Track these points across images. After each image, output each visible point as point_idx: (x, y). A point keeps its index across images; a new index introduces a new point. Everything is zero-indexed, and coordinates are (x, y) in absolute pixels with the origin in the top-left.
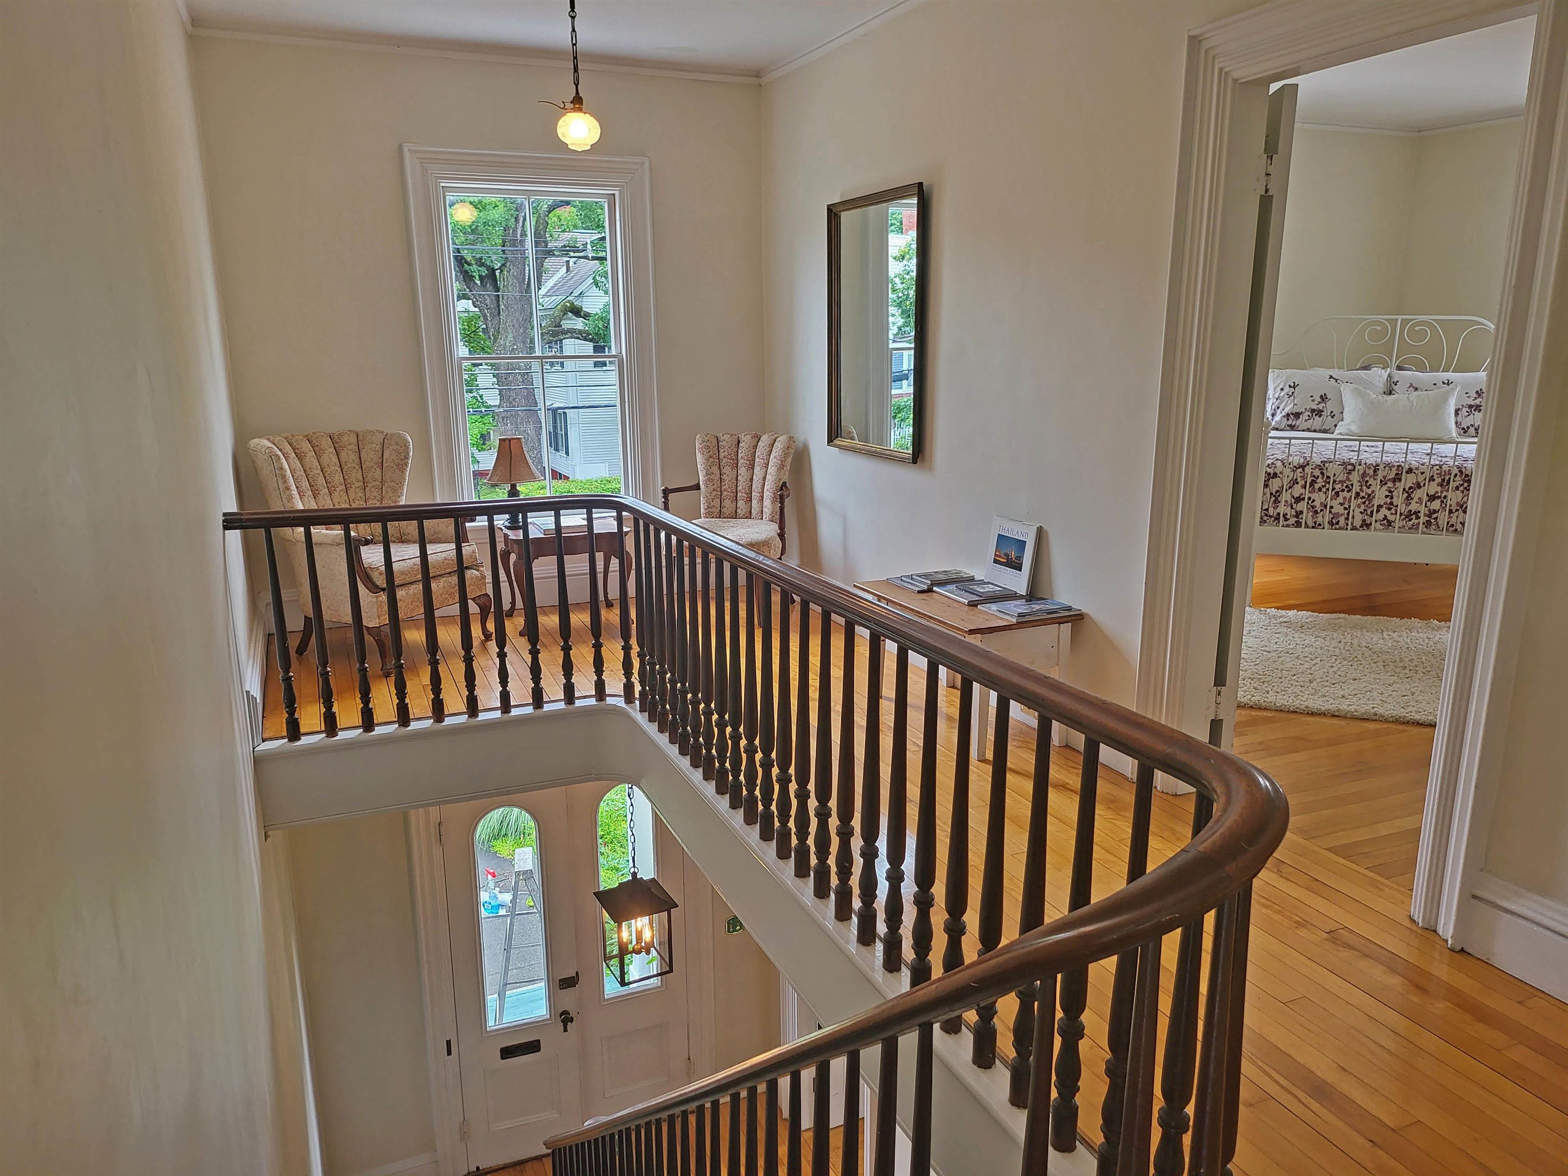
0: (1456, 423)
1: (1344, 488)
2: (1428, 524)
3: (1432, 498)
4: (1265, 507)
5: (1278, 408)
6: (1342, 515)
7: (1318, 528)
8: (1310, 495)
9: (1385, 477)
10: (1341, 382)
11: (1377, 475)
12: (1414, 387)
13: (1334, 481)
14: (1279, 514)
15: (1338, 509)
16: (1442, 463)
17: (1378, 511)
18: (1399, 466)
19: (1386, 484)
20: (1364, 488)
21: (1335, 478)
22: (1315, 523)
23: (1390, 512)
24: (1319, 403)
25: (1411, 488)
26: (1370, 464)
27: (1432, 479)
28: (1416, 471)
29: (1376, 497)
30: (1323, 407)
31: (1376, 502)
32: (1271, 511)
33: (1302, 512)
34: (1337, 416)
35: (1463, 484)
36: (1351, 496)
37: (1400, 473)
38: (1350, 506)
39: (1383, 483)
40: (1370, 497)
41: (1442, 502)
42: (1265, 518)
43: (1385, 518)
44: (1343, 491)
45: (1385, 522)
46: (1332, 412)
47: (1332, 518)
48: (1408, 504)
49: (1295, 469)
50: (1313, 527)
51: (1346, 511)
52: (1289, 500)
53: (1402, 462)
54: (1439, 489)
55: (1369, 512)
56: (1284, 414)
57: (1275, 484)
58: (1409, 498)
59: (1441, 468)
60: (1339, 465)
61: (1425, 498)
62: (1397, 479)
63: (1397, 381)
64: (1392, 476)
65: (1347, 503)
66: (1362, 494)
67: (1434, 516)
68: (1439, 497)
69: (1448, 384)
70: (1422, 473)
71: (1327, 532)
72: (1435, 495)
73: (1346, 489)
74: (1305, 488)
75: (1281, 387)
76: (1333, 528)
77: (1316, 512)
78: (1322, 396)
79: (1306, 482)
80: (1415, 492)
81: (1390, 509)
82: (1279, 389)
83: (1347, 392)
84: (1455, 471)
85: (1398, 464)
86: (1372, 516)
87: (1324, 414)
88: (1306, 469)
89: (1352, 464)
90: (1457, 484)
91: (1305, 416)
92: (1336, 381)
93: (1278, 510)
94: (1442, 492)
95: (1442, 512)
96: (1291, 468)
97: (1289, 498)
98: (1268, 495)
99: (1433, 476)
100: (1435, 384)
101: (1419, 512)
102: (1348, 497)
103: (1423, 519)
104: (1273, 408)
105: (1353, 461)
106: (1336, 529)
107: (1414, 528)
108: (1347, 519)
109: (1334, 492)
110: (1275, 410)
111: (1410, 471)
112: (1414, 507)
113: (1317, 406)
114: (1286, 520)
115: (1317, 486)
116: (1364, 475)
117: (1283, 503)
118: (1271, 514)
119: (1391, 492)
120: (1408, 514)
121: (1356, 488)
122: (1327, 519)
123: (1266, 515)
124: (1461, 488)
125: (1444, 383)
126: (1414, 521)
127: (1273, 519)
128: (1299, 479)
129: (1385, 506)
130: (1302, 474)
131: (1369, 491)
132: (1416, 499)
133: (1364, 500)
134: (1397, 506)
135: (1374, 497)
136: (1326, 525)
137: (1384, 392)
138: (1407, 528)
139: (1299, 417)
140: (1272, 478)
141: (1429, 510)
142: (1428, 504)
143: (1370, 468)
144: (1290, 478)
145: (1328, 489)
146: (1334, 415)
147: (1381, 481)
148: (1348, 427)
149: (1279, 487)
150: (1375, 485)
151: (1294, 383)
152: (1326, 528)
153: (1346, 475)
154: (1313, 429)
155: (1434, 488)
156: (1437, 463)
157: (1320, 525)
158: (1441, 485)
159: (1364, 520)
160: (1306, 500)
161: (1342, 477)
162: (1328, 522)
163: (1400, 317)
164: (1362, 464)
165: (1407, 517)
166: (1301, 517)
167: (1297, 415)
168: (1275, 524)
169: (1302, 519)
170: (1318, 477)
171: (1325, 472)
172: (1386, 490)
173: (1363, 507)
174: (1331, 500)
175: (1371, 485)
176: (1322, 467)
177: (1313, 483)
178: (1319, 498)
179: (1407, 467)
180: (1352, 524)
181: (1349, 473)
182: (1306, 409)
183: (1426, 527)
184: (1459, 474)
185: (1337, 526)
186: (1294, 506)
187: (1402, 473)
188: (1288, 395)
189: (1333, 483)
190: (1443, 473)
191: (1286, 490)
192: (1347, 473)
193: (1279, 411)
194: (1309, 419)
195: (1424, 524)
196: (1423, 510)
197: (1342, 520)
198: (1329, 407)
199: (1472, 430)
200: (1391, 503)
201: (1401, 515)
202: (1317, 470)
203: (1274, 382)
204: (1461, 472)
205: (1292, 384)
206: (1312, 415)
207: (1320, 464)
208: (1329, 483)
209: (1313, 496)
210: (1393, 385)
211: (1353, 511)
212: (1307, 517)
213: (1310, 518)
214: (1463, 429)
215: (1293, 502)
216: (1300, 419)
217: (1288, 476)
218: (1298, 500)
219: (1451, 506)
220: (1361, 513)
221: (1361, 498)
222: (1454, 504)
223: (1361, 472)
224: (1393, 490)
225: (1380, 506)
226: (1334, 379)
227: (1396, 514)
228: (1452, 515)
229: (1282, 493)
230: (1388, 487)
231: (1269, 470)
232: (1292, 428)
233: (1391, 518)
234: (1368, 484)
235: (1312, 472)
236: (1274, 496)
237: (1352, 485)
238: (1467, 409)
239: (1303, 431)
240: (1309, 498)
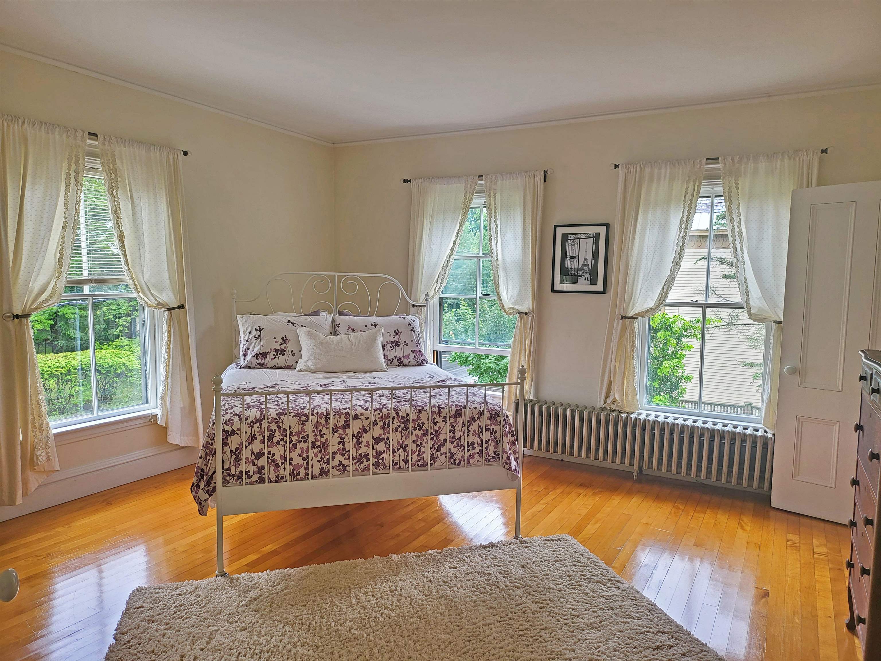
0: (384, 356)
1: (300, 439)
2: (376, 465)
3: (377, 441)
4: (227, 466)
5: (248, 349)
6: (302, 465)
7: (281, 482)
8: (270, 449)
9: (335, 425)
10: (297, 326)
11: (329, 423)
12: (352, 329)
13: (291, 433)
14: (241, 472)
15: (297, 460)
16: (381, 407)
17: (333, 458)
18: (347, 413)
19: (337, 431)
20: (319, 437)
21: (291, 430)
22: (278, 476)
23: (344, 457)
24: (281, 344)
25: (359, 433)
26: (321, 413)
27: (375, 423)
28: (361, 417)
29: (330, 444)
30: (285, 347)
31: (331, 450)
32: (233, 471)
33: (263, 467)
34: (297, 354)
35: (400, 425)
36: (308, 447)
37: (348, 419)
38: (308, 456)
39: (335, 431)
40: (325, 445)
41: (386, 443)
42: (228, 478)
43: (341, 463)
44: (300, 442)
45: (341, 467)
46: (292, 351)
47: (293, 470)
48: (359, 448)
49: (252, 424)
50: (276, 481)
51: (305, 462)
52: (250, 457)
53: (349, 408)
54: (382, 431)
55: (325, 459)
56: (253, 354)
57: (234, 442)
58: (358, 443)
59: (381, 412)
60: (293, 417)
61: (372, 441)
62: (346, 426)
63: (339, 324)
64: (342, 423)
65: (305, 453)
66: (318, 444)
67: (381, 457)
68: (383, 439)
69: (375, 326)
70: (367, 418)
71: (290, 484)
72: (379, 437)
73: (303, 440)
74: (264, 443)
75: (249, 330)
76: (295, 479)
77: (277, 466)
78: (283, 337)
79: (264, 437)
80: (362, 436)
81: (343, 455)
82: (247, 332)
83: (302, 333)
84: (393, 414)
85: (346, 411)
86: (328, 463)
87: (287, 353)
88: (263, 423)
89: (306, 415)
90: (396, 425)
91: (271, 356)
92: (293, 325)
93: (240, 469)
94: (384, 434)
95: (387, 452)
96: (248, 424)
97: (249, 454)
98: (228, 453)
99: (376, 420)
100: (366, 326)
101: (368, 454)
102: (305, 447)
103: (372, 461)
104: (244, 349)
105: (306, 411)
106: (298, 480)
107: (366, 469)
108: (307, 469)
109: (291, 445)
110: (246, 351)
111: (356, 417)
112: (363, 450)
113: (280, 347)
114: (249, 477)
115: (275, 440)
116: (317, 424)
117: (244, 460)
118: (234, 473)
119: (342, 438)
120: (360, 457)
121: (312, 438)
122: (288, 471)
123: (229, 475)
124: (400, 429)
125: (372, 325)
126: (365, 463)
127: (236, 478)
128: (257, 435)
129: (339, 452)
130: (259, 429)
131: (323, 440)
132: (364, 443)
133: (320, 449)
134: (349, 451)
135: (328, 445)
136: (288, 477)
137: (331, 333)
138: (360, 470)
139: (267, 357)
140: (231, 435)
141: (377, 453)
142: (375, 446)
143: (321, 418)
144: (248, 434)
145: (286, 442)
146: (295, 354)
147: (333, 429)
148: (305, 364)
149: (238, 444)
150: (327, 432)
151: (260, 327)
152: (288, 480)
153: (301, 426)
154: (279, 366)
155: (377, 431)
156: (378, 407)
157: (282, 478)
158: (383, 428)
159: (322, 468)
160: (266, 455)
161: (297, 428)
162: (290, 475)
163: (336, 274)
164: (314, 414)
165: (358, 460)
166: (263, 472)
167: (265, 355)
168: (238, 483)
169: (265, 474)
170: (275, 430)
171: (281, 424)
172: (338, 437)
173: (320, 456)
174: (290, 452)
175: (324, 434)
176: (277, 420)
177: (271, 437)
178: (278, 451)
179: (353, 413)
180: (312, 473)
181: (304, 423)
182: (271, 349)
183: (376, 468)
184: (396, 416)
185: (299, 477)
186: (256, 462)
187: (350, 420)
188: (255, 337)
189: (290, 436)
190: (384, 417)
191: (246, 447)
192: (302, 424)
193: (249, 352)
194: (275, 358)
195: (373, 465)
196: (372, 453)
197: (302, 471)
198: (290, 347)
199: (395, 361)
200: (344, 449)
201: (353, 458)
202: (274, 423)
203: (243, 326)
204: (397, 414)
205: (258, 328)
206: (277, 355)
207: (276, 417)
208: (286, 436)
209: (273, 450)
210: (336, 327)
211: (312, 460)
212: (270, 472)
213: (272, 473)
214: (389, 360)
215: (254, 458)
216: (268, 358)
217: (246, 433)
218: (259, 455)
219: (393, 446)
220: (319, 461)
221: (318, 447)
222: (396, 445)
223: (314, 422)
224: (344, 436)
225: (334, 453)
226: (292, 323)
227: (349, 459)
228: (395, 454)
229: (242, 450)
230: (340, 434)
231: (227, 428)
232: (262, 366)
233: (345, 463)
234: (322, 433)
235: (269, 426)
236: (235, 454)
237: (307, 435)
238: (390, 345)
239: (271, 368)
240: (269, 453)
